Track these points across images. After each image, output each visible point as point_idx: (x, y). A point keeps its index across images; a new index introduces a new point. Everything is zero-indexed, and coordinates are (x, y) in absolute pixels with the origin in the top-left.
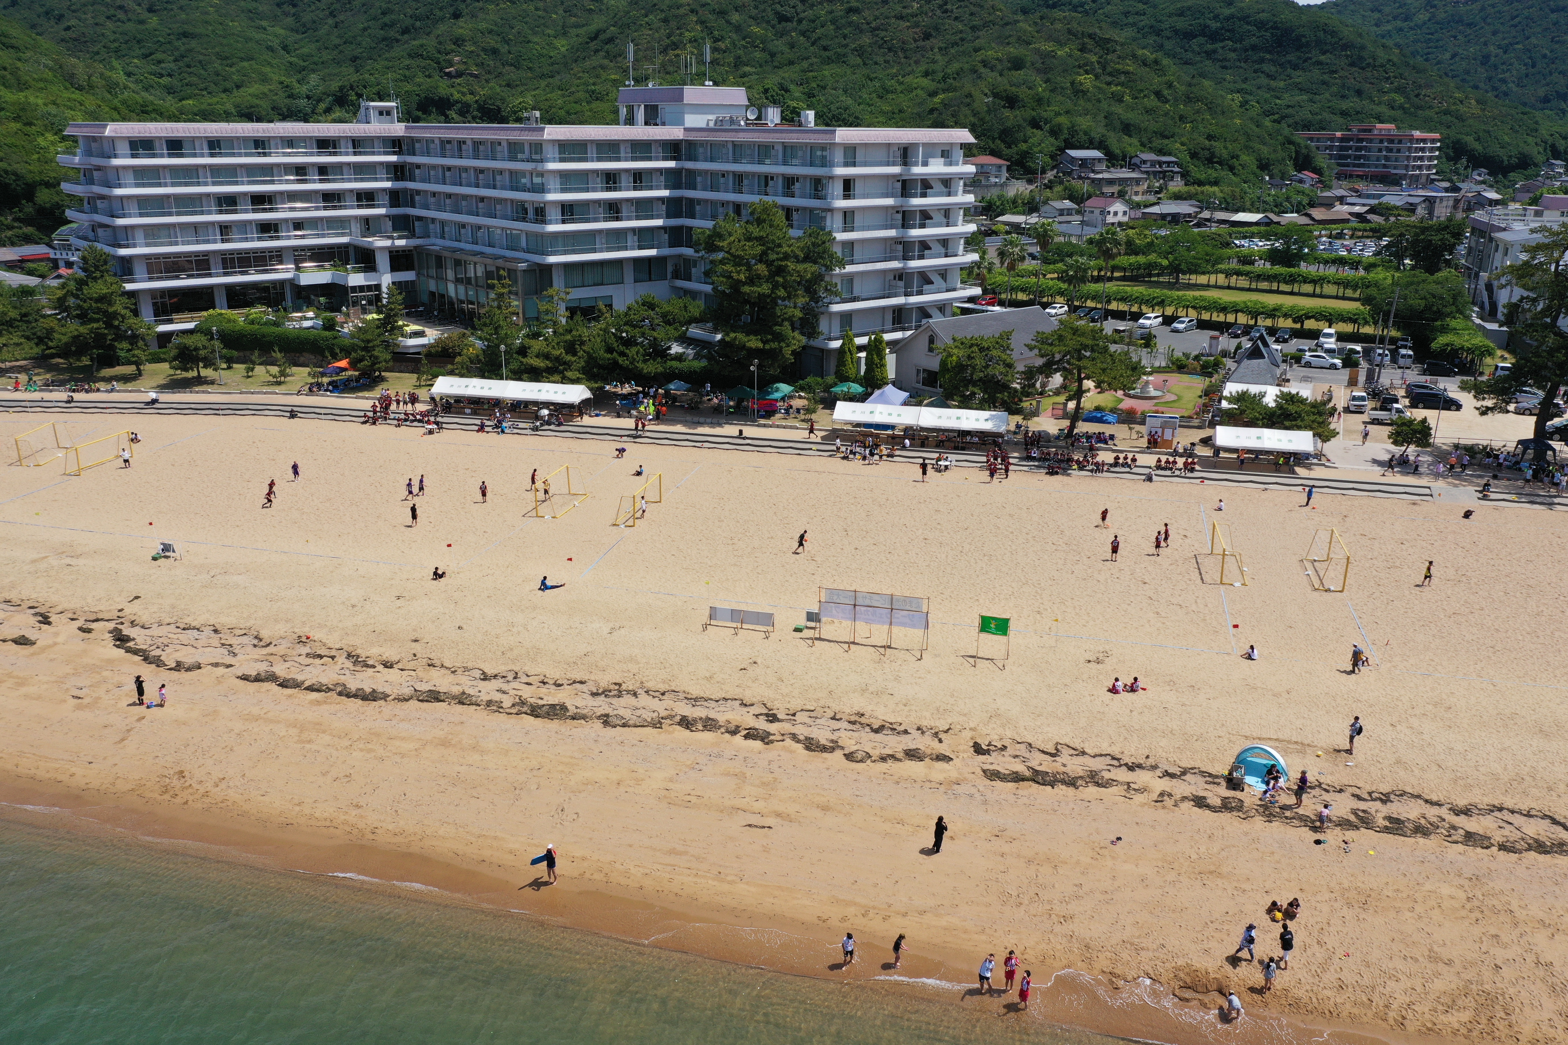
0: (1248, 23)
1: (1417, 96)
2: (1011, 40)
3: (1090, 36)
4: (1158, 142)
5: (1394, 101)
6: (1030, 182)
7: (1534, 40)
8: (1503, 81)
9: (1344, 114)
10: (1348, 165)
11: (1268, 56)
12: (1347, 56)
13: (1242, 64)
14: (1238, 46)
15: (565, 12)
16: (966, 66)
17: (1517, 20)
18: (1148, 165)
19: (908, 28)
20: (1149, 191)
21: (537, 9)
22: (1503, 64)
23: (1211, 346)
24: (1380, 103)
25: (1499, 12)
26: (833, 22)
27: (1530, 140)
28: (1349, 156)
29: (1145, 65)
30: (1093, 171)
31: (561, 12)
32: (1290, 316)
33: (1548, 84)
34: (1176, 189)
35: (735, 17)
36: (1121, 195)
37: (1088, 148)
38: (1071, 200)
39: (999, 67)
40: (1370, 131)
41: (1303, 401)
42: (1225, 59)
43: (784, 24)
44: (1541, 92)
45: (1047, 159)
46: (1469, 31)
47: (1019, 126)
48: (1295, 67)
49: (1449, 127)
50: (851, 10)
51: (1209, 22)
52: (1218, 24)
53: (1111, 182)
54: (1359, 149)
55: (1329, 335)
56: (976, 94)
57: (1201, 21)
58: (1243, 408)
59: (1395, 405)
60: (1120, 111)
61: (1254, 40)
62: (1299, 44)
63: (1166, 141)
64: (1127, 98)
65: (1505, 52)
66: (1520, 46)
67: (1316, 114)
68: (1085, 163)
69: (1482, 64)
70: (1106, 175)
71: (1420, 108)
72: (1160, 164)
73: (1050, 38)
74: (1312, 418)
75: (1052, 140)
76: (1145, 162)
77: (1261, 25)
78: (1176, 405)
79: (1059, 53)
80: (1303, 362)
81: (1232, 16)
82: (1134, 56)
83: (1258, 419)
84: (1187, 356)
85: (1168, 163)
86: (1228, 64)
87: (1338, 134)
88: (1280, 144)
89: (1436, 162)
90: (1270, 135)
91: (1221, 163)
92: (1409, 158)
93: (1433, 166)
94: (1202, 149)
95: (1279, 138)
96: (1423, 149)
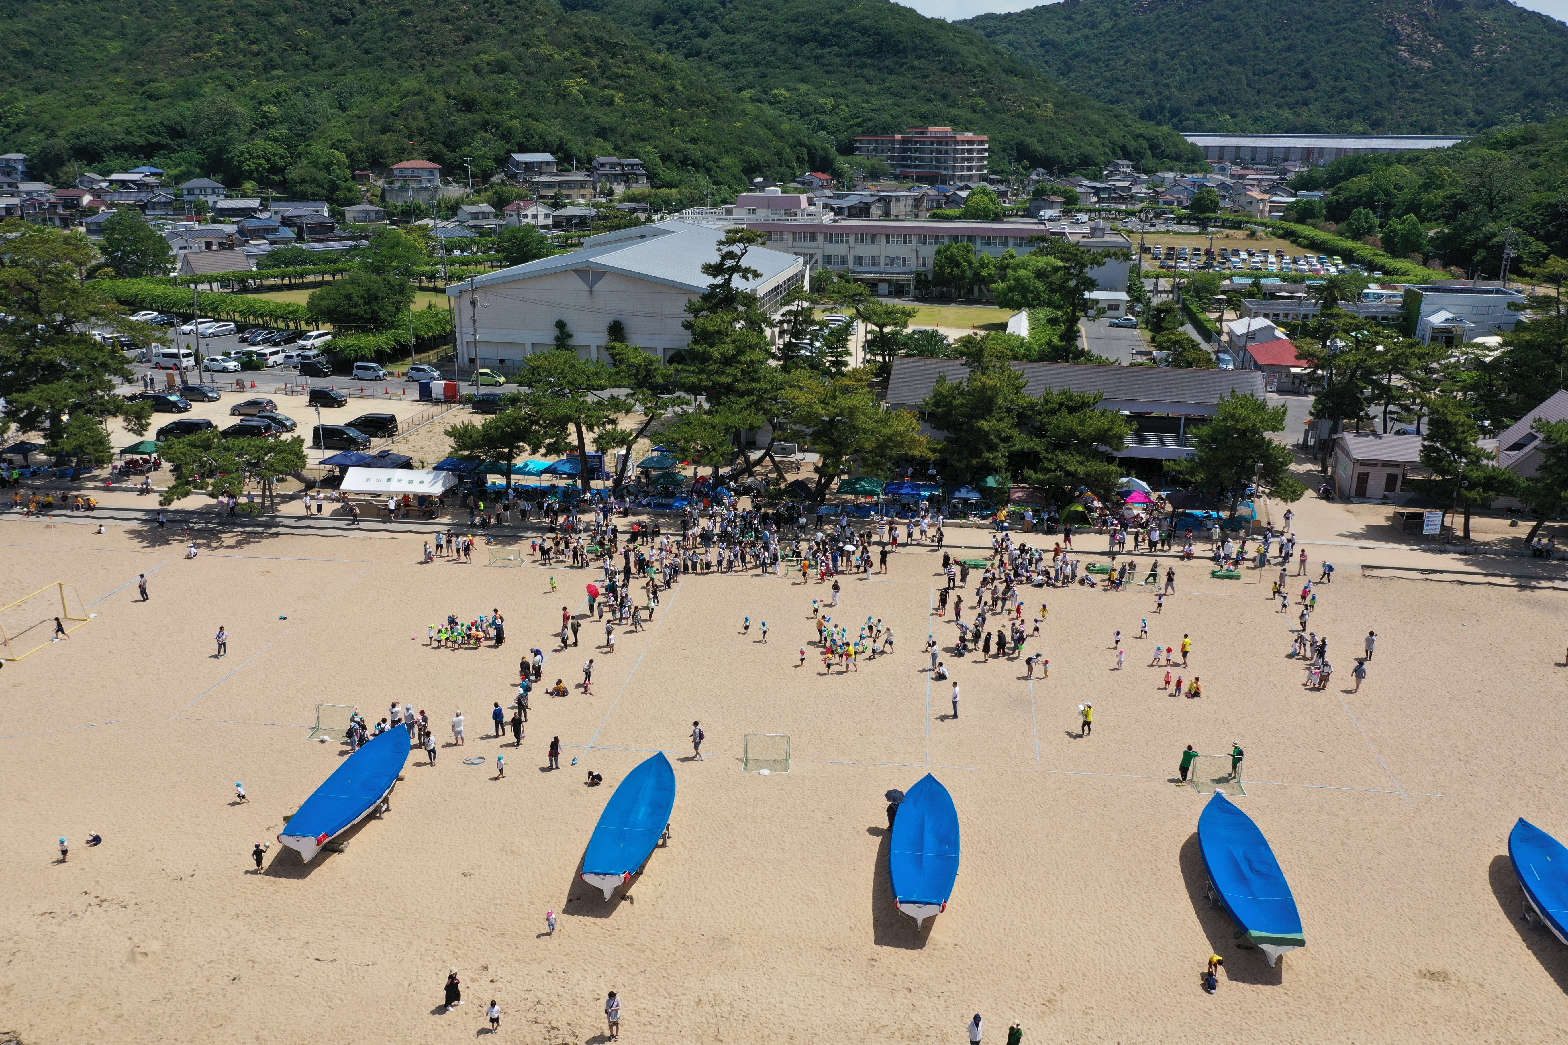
0: (853, 29)
3: (597, 41)
4: (632, 145)
5: (977, 104)
7: (1196, 47)
11: (869, 61)
12: (940, 62)
13: (846, 69)
14: (844, 51)
15: (142, 12)
17: (1184, 28)
18: (607, 167)
19: (450, 31)
21: (104, 9)
24: (963, 106)
25: (1171, 21)
26: (382, 24)
28: (910, 158)
30: (537, 175)
31: (136, 13)
33: (1204, 89)
34: (635, 192)
35: (282, 19)
37: (544, 151)
38: (492, 204)
40: (925, 133)
42: (830, 64)
43: (337, 26)
45: (490, 163)
46: (1145, 39)
47: (466, 129)
48: (891, 72)
50: (405, 13)
51: (820, 28)
52: (828, 30)
53: (549, 185)
56: (438, 97)
57: (813, 27)
60: (600, 115)
61: (858, 46)
62: (898, 50)
64: (617, 102)
65: (1173, 59)
66: (1184, 53)
67: (897, 117)
68: (529, 167)
69: (1151, 70)
70: (549, 179)
71: (998, 111)
72: (623, 166)
73: (553, 43)
75: (501, 143)
76: (603, 165)
77: (864, 31)
79: (556, 56)
81: (839, 23)
82: (642, 60)
85: (632, 166)
86: (830, 69)
87: (898, 137)
88: (790, 146)
89: (986, 163)
90: (782, 138)
91: (696, 165)
92: (955, 160)
93: (984, 167)
94: (677, 152)
95: (791, 140)
96: (970, 151)
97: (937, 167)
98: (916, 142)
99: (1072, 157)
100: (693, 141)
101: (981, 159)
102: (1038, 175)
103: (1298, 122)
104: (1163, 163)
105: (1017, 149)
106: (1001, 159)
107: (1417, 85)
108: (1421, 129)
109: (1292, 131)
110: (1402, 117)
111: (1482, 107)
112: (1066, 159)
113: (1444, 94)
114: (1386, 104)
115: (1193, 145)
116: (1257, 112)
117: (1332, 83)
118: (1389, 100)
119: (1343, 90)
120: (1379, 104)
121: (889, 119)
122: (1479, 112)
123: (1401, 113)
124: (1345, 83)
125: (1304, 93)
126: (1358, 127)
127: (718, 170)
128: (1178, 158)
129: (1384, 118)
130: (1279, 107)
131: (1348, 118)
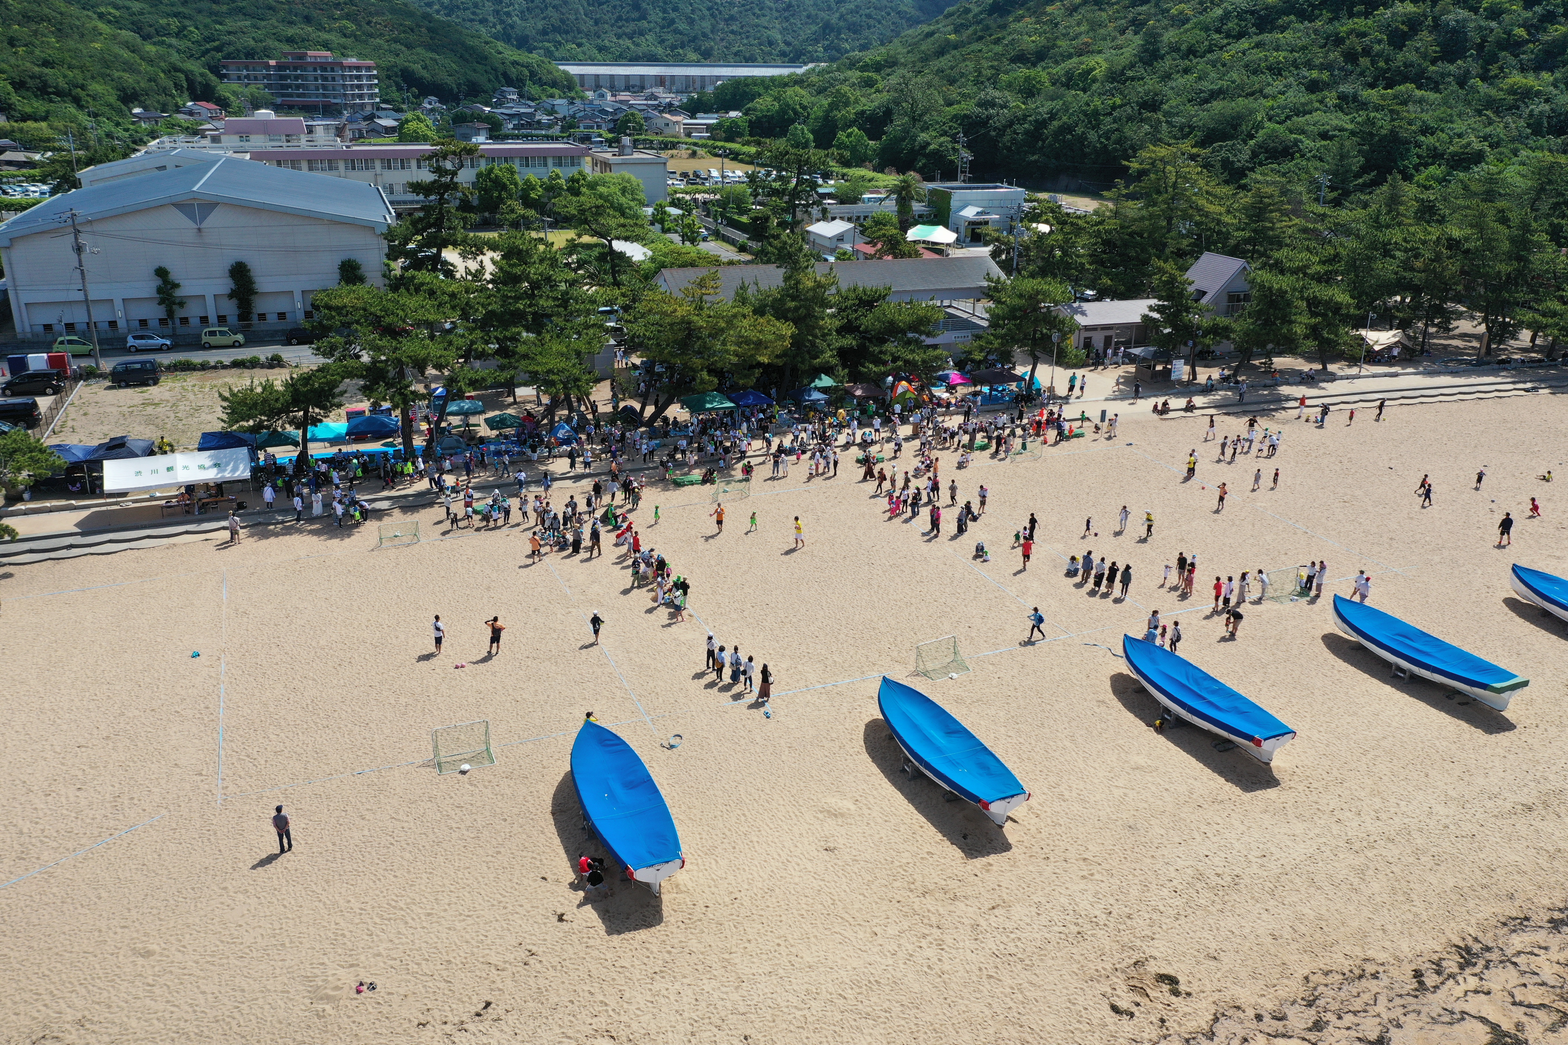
24: (330, 31)
40: (303, 57)
49: (398, 55)
67: (261, 41)
71: (371, 35)
87: (272, 62)
88: (163, 71)
89: (377, 90)
90: (150, 62)
91: (59, 93)
92: (344, 86)
93: (375, 95)
94: (31, 77)
95: (162, 64)
96: (359, 78)
97: (324, 96)
98: (295, 69)
99: (460, 84)
100: (46, 63)
101: (370, 87)
102: (430, 103)
103: (640, 51)
104: (543, 90)
105: (402, 76)
106: (388, 87)
107: (732, 18)
108: (745, 58)
109: (635, 60)
110: (726, 47)
111: (789, 38)
112: (454, 86)
113: (757, 26)
114: (711, 36)
115: (565, 73)
116: (599, 41)
117: (661, 14)
118: (712, 32)
119: (672, 22)
120: (705, 35)
121: (252, 43)
122: (788, 44)
123: (724, 44)
124: (673, 15)
125: (640, 24)
126: (693, 56)
127: (89, 99)
128: (554, 84)
129: (712, 48)
130: (619, 37)
131: (682, 48)
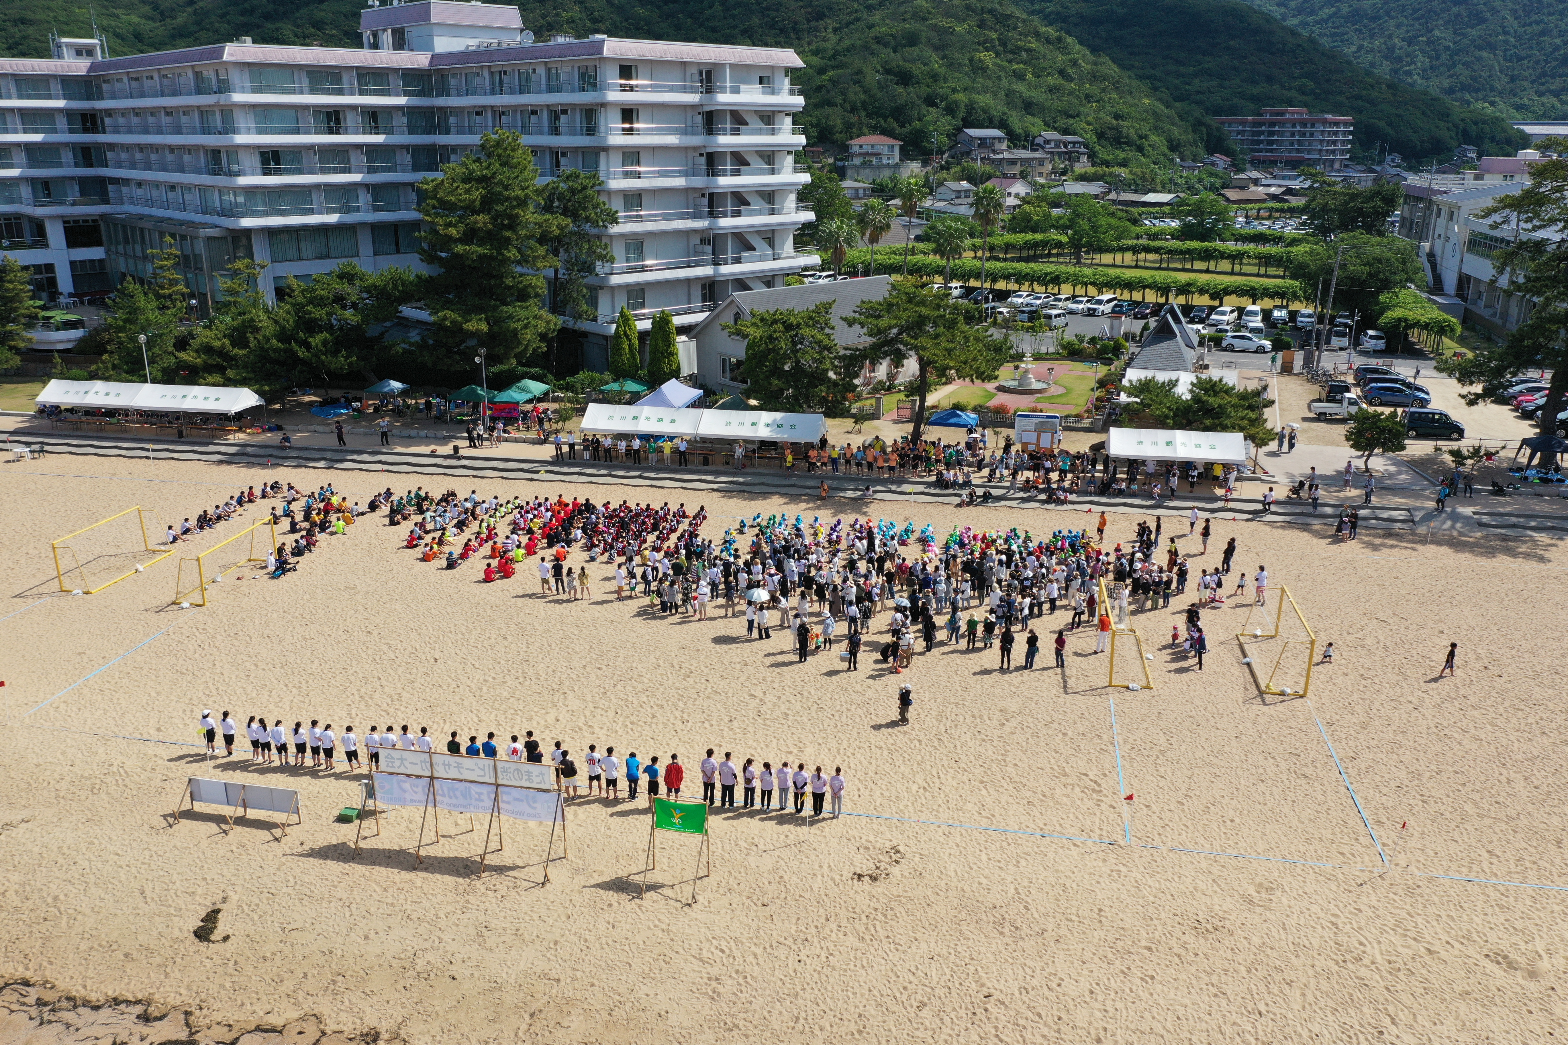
1: (1328, 81)
2: (908, 16)
3: (991, 12)
4: (1062, 122)
5: (1305, 86)
6: (925, 163)
7: (1437, 33)
8: (1409, 73)
9: (1254, 99)
10: (1260, 151)
11: (1176, 42)
12: (1256, 41)
13: (1151, 50)
16: (858, 43)
18: (1053, 145)
19: (801, 8)
20: (1053, 172)
22: (1408, 56)
23: (1112, 328)
24: (1290, 89)
27: (1441, 124)
28: (1261, 142)
29: (1048, 41)
30: (994, 152)
32: (1207, 291)
33: (1450, 76)
34: (1082, 171)
36: (1023, 176)
38: (970, 182)
39: (893, 43)
40: (1282, 114)
41: (1228, 391)
44: (1446, 83)
45: (944, 139)
47: (913, 103)
48: (1205, 53)
49: (1361, 112)
53: (1013, 162)
54: (1272, 133)
55: (1254, 314)
56: (868, 70)
58: (1147, 401)
59: (1347, 395)
60: (1022, 89)
61: (1162, 26)
62: (1208, 30)
63: (1071, 121)
64: (1029, 76)
65: (1409, 45)
66: (1423, 39)
68: (984, 143)
70: (1006, 155)
72: (1066, 144)
73: (947, 15)
74: (1241, 414)
75: (949, 118)
76: (1048, 142)
78: (1063, 400)
79: (957, 29)
80: (1224, 344)
82: (1037, 35)
83: (1167, 417)
84: (1081, 339)
85: (1074, 143)
87: (1250, 119)
89: (1349, 147)
91: (1129, 143)
92: (1321, 142)
93: (1347, 151)
94: (1109, 129)
96: (1336, 133)
98: (1273, 124)
100: (1117, 117)
101: (1345, 143)
102: (1393, 161)
112: (1418, 143)
127: (1150, 149)
